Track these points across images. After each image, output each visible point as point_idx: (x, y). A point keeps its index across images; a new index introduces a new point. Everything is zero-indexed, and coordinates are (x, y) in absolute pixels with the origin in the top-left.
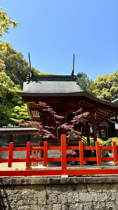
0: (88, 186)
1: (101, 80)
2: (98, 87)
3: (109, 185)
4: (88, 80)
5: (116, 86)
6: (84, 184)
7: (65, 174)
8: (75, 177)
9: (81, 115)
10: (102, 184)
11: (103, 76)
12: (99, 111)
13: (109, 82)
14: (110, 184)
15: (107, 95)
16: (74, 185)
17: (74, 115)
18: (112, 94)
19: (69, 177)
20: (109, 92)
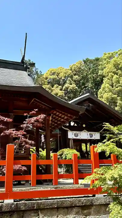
0: (40, 212)
1: (54, 74)
2: (49, 83)
3: (66, 210)
4: (37, 72)
5: (71, 84)
6: (35, 210)
7: (10, 198)
8: (23, 201)
9: (35, 118)
10: (58, 208)
11: (55, 69)
12: (55, 114)
13: (63, 78)
14: (67, 208)
15: (59, 94)
16: (21, 213)
17: (26, 117)
18: (65, 94)
19: (14, 201)
20: (61, 90)
